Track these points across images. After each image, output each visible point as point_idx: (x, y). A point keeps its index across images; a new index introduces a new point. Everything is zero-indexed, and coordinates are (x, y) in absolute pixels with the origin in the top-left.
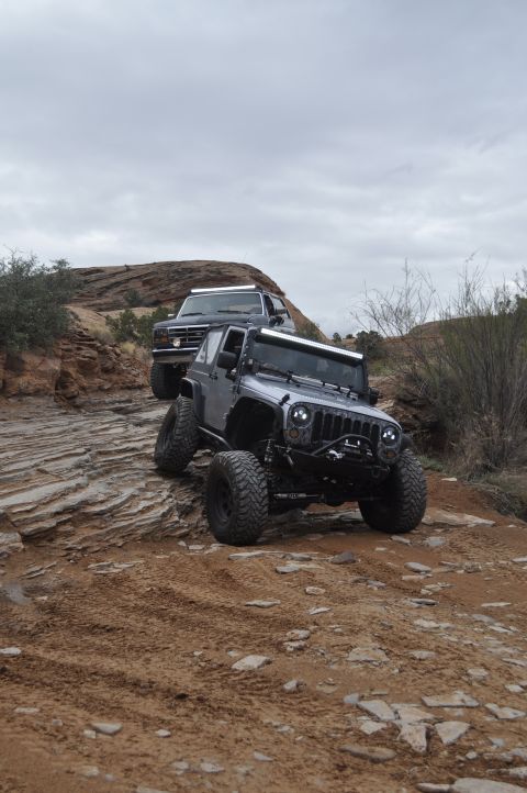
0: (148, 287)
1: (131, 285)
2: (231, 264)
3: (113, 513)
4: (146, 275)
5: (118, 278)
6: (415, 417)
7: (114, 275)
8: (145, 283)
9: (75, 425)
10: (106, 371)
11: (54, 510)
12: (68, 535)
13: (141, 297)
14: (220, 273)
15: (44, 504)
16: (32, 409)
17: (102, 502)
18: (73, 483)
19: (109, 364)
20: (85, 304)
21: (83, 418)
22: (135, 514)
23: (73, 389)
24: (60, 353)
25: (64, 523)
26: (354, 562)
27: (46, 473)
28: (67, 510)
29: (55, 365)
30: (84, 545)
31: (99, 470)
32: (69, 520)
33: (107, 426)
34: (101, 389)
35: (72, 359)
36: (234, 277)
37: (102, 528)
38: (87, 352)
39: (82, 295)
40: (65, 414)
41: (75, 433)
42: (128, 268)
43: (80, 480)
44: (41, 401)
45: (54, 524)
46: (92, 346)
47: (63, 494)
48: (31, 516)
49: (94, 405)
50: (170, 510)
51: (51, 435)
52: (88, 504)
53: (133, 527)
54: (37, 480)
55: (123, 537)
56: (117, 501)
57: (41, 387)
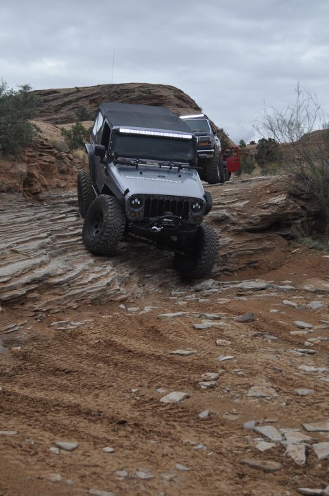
0: (94, 105)
1: (80, 103)
2: (159, 86)
3: (70, 283)
4: (92, 95)
5: (70, 98)
6: (303, 207)
7: (66, 95)
8: (92, 101)
9: (39, 215)
10: (62, 172)
11: (24, 281)
12: (35, 300)
13: (89, 112)
14: (150, 93)
15: (16, 276)
16: (6, 203)
17: (61, 275)
18: (38, 261)
19: (64, 167)
20: (45, 118)
21: (45, 210)
22: (86, 284)
23: (37, 187)
24: (26, 158)
25: (32, 291)
26: (254, 320)
27: (18, 252)
28: (34, 281)
29: (23, 168)
30: (48, 308)
31: (59, 250)
32: (36, 289)
33: (64, 215)
34: (58, 186)
35: (36, 164)
36: (162, 96)
37: (61, 295)
38: (48, 158)
39: (42, 112)
40: (31, 206)
41: (39, 221)
42: (78, 90)
43: (44, 258)
44: (13, 196)
45: (25, 292)
46: (51, 153)
47: (31, 269)
48: (7, 286)
49: (53, 199)
50: (113, 281)
51: (21, 223)
52: (50, 277)
53: (84, 294)
54: (11, 258)
55: (77, 301)
56: (72, 274)
57: (13, 186)
